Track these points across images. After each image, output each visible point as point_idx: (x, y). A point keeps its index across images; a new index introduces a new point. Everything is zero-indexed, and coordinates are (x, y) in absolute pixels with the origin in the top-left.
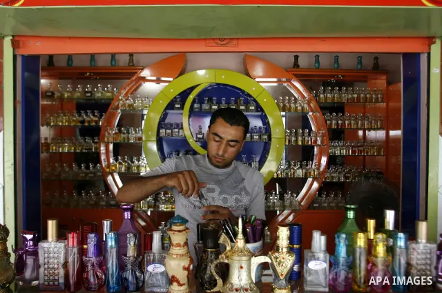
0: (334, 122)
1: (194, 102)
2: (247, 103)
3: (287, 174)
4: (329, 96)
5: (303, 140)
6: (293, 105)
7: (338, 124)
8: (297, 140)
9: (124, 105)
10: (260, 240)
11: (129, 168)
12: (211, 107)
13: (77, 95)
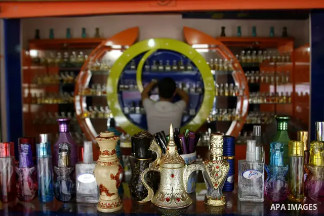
0: (252, 78)
1: (145, 64)
2: (185, 64)
3: (217, 118)
4: (249, 58)
5: (229, 92)
6: (221, 65)
7: (255, 80)
8: (224, 93)
9: (92, 67)
10: (194, 152)
11: (97, 115)
12: (158, 68)
13: (57, 60)
